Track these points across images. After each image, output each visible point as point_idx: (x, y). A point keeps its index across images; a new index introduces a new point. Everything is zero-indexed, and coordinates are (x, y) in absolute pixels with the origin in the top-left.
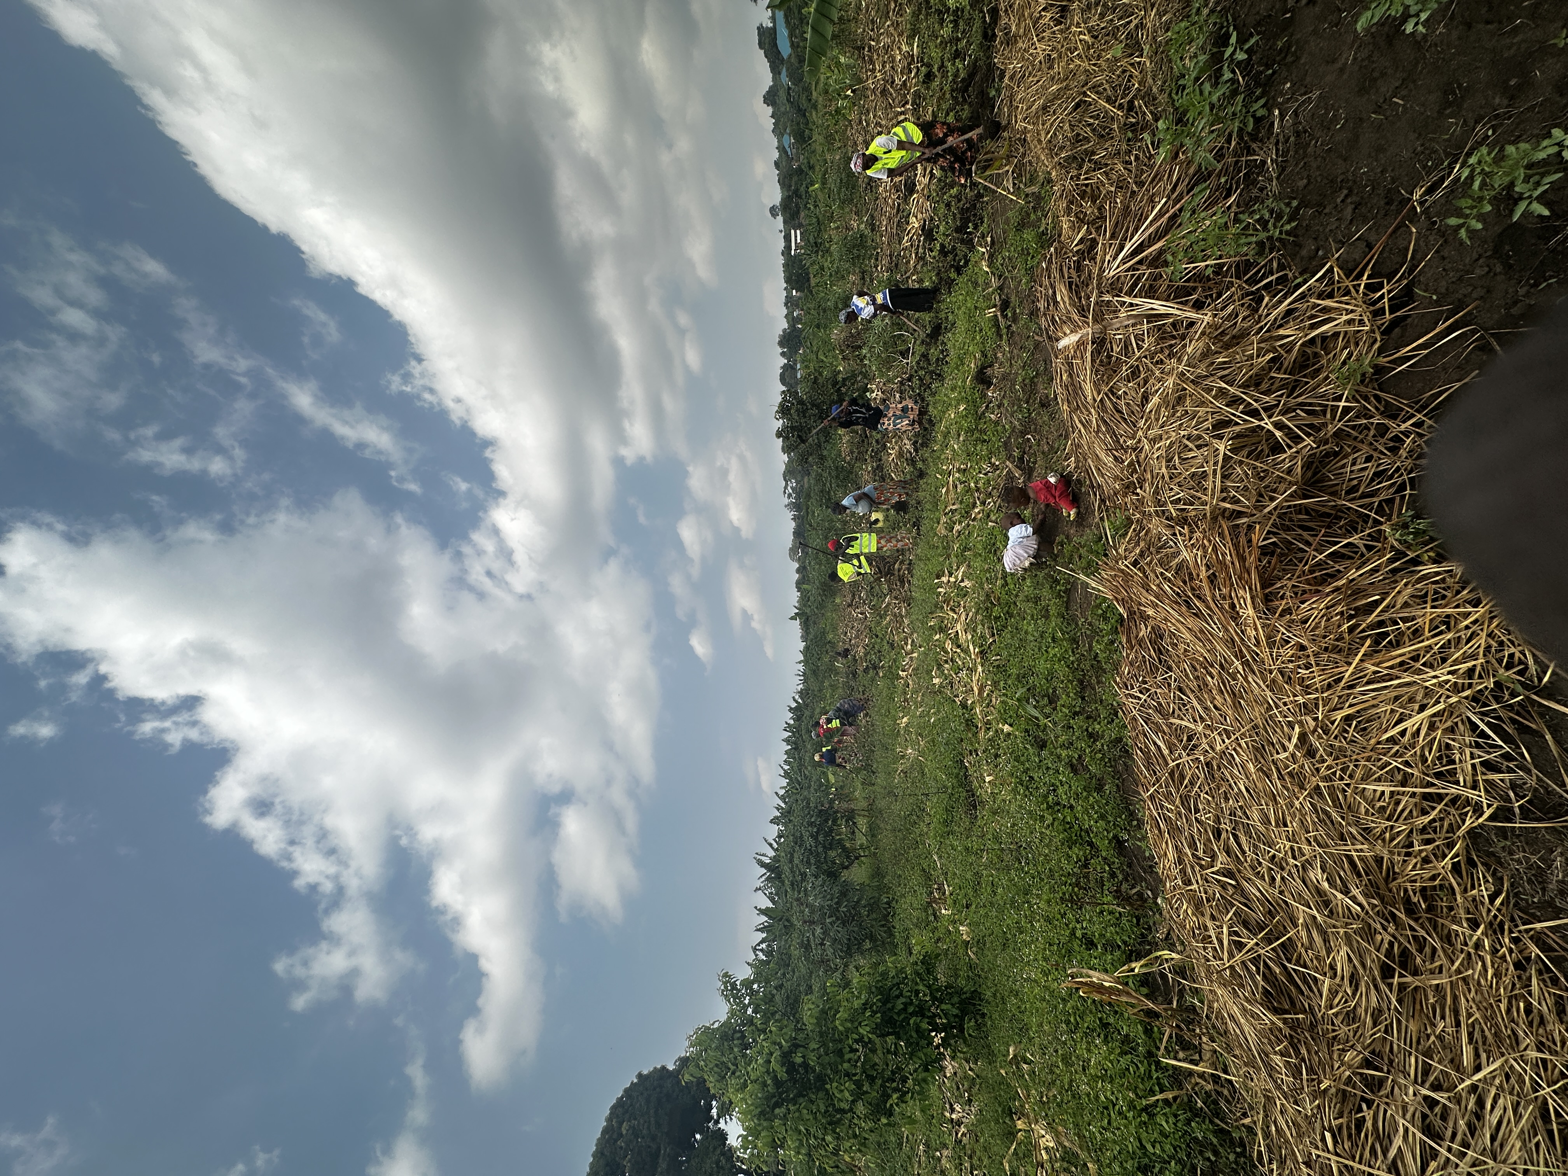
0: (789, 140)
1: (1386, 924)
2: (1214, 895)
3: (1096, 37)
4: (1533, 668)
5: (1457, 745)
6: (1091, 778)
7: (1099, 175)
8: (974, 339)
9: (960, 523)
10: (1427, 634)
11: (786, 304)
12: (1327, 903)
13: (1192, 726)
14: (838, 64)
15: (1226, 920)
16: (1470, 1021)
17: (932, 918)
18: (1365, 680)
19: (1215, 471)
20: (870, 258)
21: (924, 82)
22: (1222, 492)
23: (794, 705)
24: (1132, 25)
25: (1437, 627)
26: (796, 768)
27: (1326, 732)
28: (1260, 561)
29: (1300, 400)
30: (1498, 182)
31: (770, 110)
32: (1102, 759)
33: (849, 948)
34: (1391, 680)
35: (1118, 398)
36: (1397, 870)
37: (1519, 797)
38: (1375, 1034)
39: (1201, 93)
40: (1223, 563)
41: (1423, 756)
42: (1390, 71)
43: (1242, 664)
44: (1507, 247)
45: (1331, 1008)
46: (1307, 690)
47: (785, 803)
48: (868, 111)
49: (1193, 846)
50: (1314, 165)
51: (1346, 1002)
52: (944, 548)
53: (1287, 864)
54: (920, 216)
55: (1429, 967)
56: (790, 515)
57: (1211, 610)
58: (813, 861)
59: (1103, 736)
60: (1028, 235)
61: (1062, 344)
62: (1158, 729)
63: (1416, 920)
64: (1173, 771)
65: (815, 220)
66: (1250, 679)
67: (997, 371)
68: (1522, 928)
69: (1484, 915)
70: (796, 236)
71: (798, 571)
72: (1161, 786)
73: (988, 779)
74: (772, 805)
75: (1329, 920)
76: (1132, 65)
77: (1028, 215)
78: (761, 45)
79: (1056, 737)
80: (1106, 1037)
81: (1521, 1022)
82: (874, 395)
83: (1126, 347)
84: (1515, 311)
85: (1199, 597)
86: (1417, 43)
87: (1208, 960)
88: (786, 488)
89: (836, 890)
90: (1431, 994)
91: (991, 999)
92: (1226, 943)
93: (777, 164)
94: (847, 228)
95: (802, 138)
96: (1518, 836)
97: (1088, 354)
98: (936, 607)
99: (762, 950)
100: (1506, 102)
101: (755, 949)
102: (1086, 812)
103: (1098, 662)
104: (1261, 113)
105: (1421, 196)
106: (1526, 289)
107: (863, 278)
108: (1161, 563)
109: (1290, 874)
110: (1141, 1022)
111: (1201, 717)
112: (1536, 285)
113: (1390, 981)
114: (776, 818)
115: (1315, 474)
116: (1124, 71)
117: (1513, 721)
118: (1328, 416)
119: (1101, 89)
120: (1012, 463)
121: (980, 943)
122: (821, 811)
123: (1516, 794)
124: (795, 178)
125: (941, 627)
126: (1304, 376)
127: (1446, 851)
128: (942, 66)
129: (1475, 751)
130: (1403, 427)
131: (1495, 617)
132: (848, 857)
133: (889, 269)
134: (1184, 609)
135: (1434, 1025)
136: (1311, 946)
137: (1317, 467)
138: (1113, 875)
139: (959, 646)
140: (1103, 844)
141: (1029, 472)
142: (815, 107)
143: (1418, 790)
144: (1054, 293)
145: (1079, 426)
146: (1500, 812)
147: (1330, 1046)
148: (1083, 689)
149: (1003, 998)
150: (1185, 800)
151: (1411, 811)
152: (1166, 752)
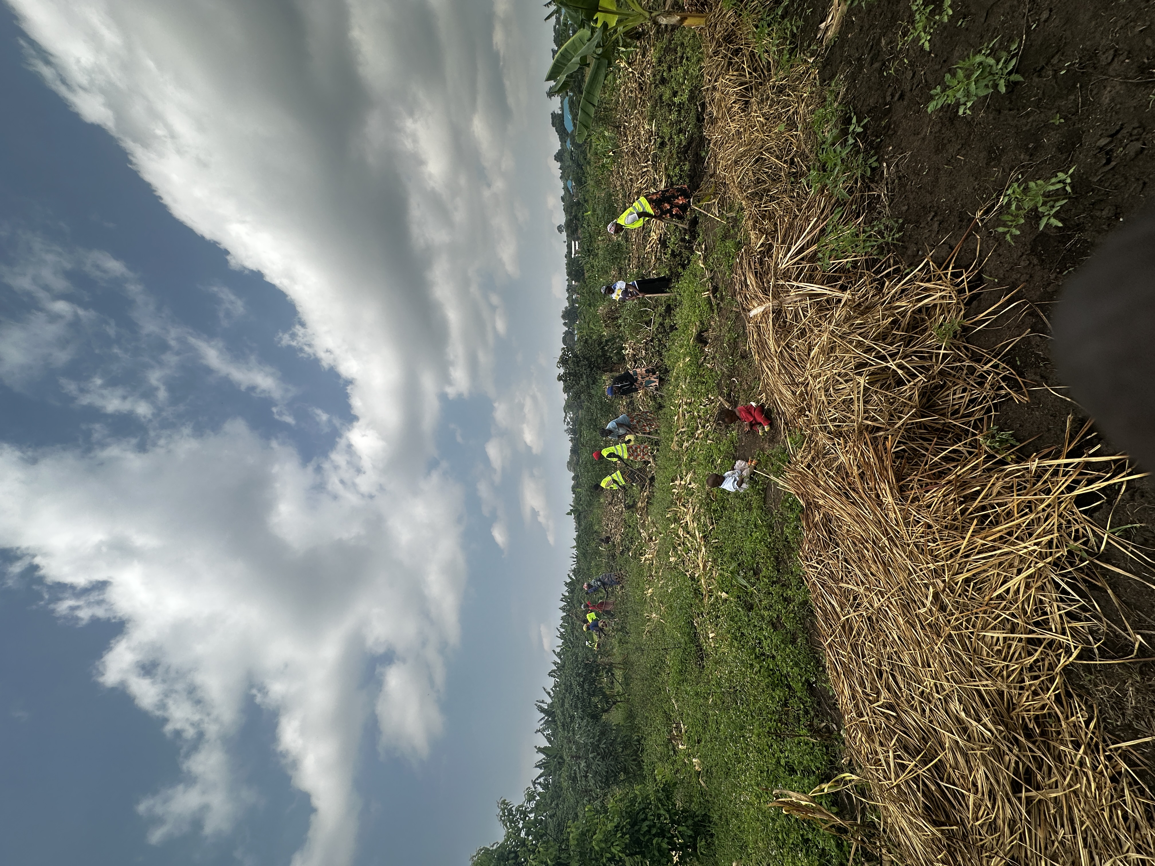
0: (571, 184)
1: (1011, 746)
2: (881, 725)
3: (768, 119)
4: (1093, 539)
5: (1047, 600)
6: (787, 633)
7: (773, 205)
8: (695, 312)
9: (688, 441)
10: (1016, 515)
11: (567, 290)
12: (965, 730)
13: (856, 589)
14: (604, 137)
15: (891, 745)
16: (1083, 828)
17: (672, 753)
18: (976, 550)
19: (858, 398)
20: (625, 259)
21: (659, 148)
22: (865, 413)
23: (568, 580)
24: (791, 112)
25: (1023, 510)
26: (569, 631)
27: (952, 591)
28: (894, 462)
29: (914, 349)
30: (1027, 205)
31: (559, 164)
32: (794, 618)
33: (607, 780)
34: (995, 550)
35: (793, 350)
36: (1015, 702)
37: (1097, 640)
38: (1012, 841)
39: (835, 152)
40: (868, 464)
41: (1023, 609)
42: (953, 139)
43: (888, 539)
44: (1040, 248)
45: (977, 820)
46: (936, 558)
47: (560, 658)
48: (623, 166)
49: (862, 684)
50: (912, 197)
51: (988, 814)
52: (677, 460)
53: (933, 698)
54: (657, 231)
55: (1048, 783)
56: (568, 437)
57: (863, 499)
58: (579, 706)
59: (794, 601)
60: (729, 243)
61: (752, 314)
62: (832, 592)
63: (1034, 743)
64: (844, 624)
65: (587, 235)
66: (895, 551)
67: (710, 334)
68: (1112, 747)
69: (1083, 737)
70: (575, 246)
71: (573, 478)
72: (836, 636)
73: (711, 635)
74: (551, 661)
75: (968, 744)
76: (792, 136)
77: (729, 231)
78: (553, 124)
79: (760, 601)
80: (807, 851)
81: (1122, 829)
82: (627, 352)
83: (796, 316)
84: (1050, 289)
85: (854, 490)
86: (969, 122)
87: (880, 780)
88: (565, 418)
89: (598, 729)
90: (1051, 806)
91: (718, 821)
92: (892, 765)
93: (563, 199)
94: (610, 240)
95: (580, 182)
96: (1099, 672)
97: (770, 320)
98: (672, 503)
99: (540, 784)
100: (1028, 158)
101: (534, 783)
102: (784, 660)
103: (788, 542)
104: (875, 165)
105: (981, 216)
106: (1054, 275)
107: (620, 273)
108: (826, 465)
109: (936, 706)
110: (834, 836)
111: (862, 582)
112: (1061, 272)
113: (1019, 795)
114: (554, 671)
115: (928, 401)
116: (787, 140)
117: (1085, 581)
118: (934, 360)
119: (772, 151)
120: (723, 397)
121: (708, 772)
122: (586, 664)
123: (1094, 638)
124: (575, 208)
125: (675, 519)
126: (916, 333)
127: (1049, 685)
128: (671, 138)
129: (1060, 604)
130: (986, 368)
131: (1062, 502)
132: (607, 702)
133: (637, 267)
134: (844, 499)
135: (1056, 833)
136: (956, 767)
137: (929, 396)
138: (807, 712)
139: (688, 533)
140: (797, 686)
141: (735, 404)
142: (589, 163)
143: (1023, 636)
144: (746, 279)
145: (767, 370)
146: (1084, 653)
147: (979, 853)
148: (778, 563)
149: (727, 820)
150: (854, 647)
151: (1020, 653)
152: (838, 610)
